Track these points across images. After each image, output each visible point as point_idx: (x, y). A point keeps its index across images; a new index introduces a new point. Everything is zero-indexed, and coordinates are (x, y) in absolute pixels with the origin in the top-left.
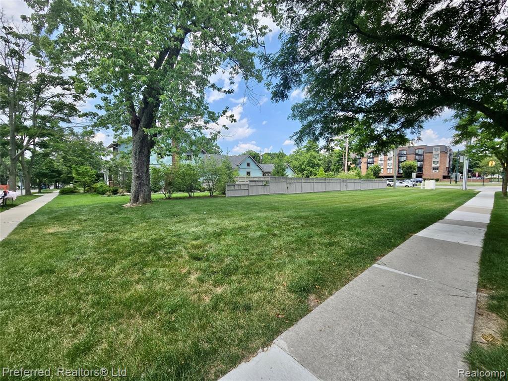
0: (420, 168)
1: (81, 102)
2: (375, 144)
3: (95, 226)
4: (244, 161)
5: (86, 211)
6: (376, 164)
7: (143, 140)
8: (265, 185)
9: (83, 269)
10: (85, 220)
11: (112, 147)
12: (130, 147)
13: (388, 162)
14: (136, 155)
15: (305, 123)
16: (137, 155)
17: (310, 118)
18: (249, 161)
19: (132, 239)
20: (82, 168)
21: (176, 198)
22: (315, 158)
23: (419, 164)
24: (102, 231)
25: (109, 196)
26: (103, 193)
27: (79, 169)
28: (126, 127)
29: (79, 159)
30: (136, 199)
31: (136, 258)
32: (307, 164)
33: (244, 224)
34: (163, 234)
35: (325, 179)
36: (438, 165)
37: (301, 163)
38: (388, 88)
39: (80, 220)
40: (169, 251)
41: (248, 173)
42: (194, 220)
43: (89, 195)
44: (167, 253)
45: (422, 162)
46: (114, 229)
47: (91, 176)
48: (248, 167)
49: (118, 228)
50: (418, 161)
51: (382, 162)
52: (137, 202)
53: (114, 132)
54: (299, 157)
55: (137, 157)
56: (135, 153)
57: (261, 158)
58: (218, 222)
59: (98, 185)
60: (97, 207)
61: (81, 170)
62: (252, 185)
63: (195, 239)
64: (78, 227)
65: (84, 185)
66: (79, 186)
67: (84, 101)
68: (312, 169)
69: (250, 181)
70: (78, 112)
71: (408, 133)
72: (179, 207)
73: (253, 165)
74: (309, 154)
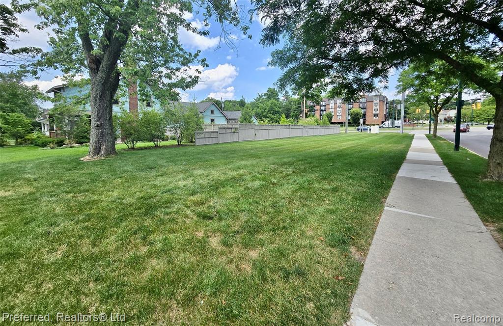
0: (364, 115)
1: (12, 36)
2: (346, 91)
3: (53, 186)
4: (207, 108)
5: (32, 168)
6: (327, 111)
7: (105, 82)
8: (234, 132)
9: (64, 247)
10: (35, 180)
11: (53, 91)
12: (87, 90)
13: (338, 109)
14: (96, 100)
15: (286, 69)
16: (98, 99)
17: (291, 66)
18: (213, 108)
19: (113, 199)
20: (13, 116)
21: (141, 149)
22: (275, 105)
23: (362, 111)
24: (68, 193)
25: (53, 148)
26: (44, 145)
27: (8, 117)
28: (80, 67)
29: (8, 105)
30: (97, 151)
31: (131, 224)
32: (268, 111)
33: (234, 173)
34: (149, 191)
35: (289, 125)
36: (378, 112)
37: (263, 110)
38: (360, 40)
39: (28, 180)
40: (168, 210)
41: (212, 121)
42: (179, 172)
43: (25, 148)
44: (167, 214)
45: (365, 110)
46: (82, 188)
47: (26, 126)
48: (212, 115)
49: (87, 187)
50: (362, 109)
51: (333, 110)
52: (98, 154)
53: (64, 73)
54: (260, 104)
55: (98, 102)
56: (95, 98)
57: (223, 106)
58: (206, 173)
59: (34, 135)
60: (46, 162)
61: (10, 120)
62: (221, 132)
63: (192, 195)
64: (29, 189)
65: (15, 136)
66: (8, 138)
67: (16, 35)
68: (273, 116)
69: (220, 129)
70: (5, 48)
71: (377, 82)
72: (151, 159)
73: (217, 112)
74: (270, 102)
